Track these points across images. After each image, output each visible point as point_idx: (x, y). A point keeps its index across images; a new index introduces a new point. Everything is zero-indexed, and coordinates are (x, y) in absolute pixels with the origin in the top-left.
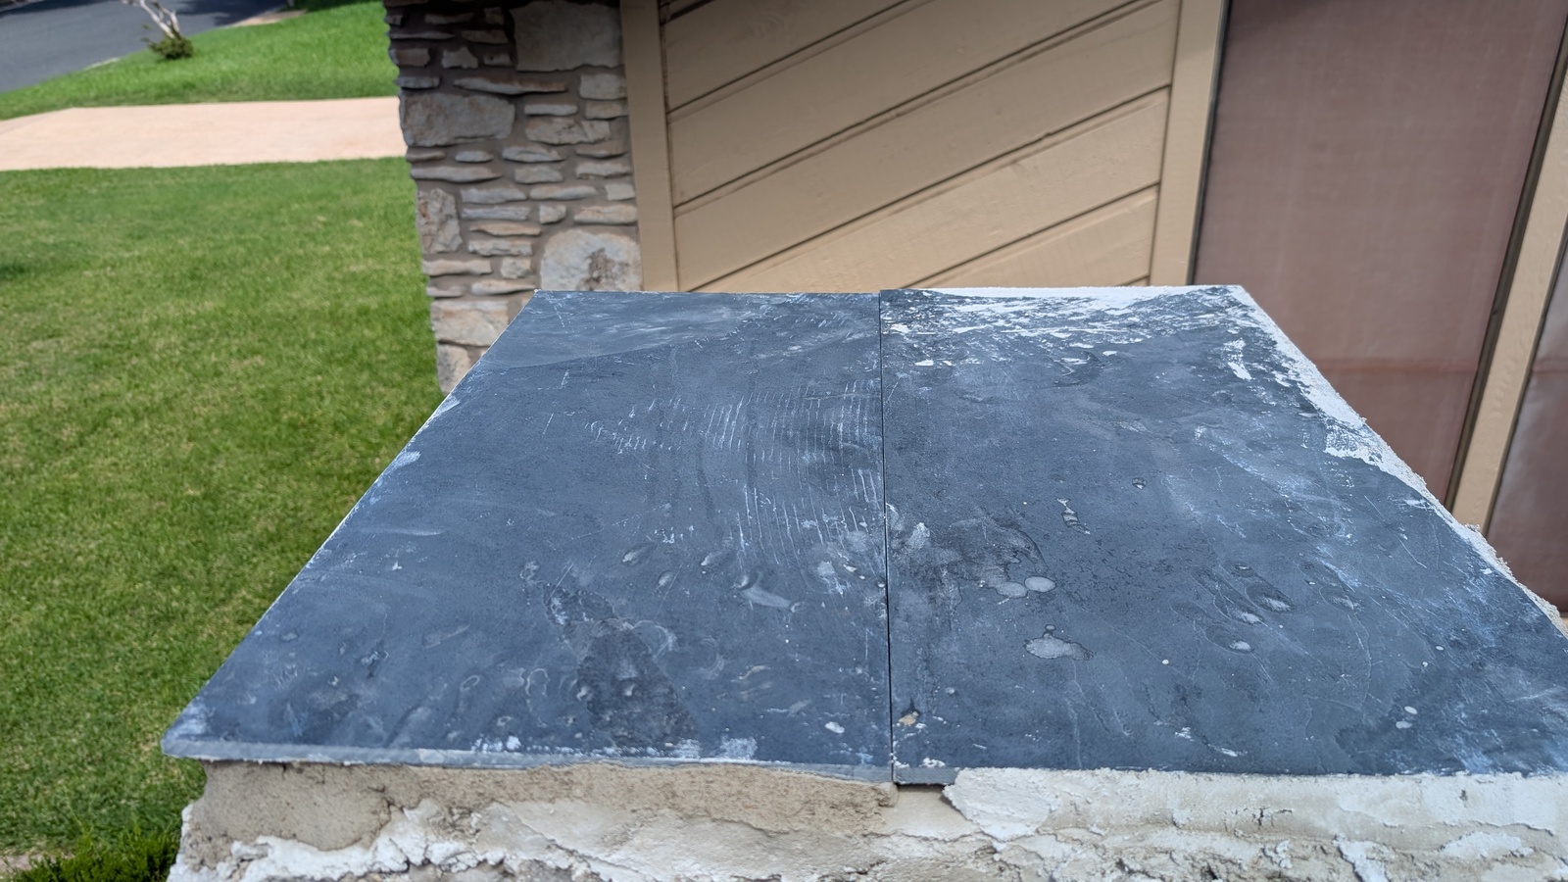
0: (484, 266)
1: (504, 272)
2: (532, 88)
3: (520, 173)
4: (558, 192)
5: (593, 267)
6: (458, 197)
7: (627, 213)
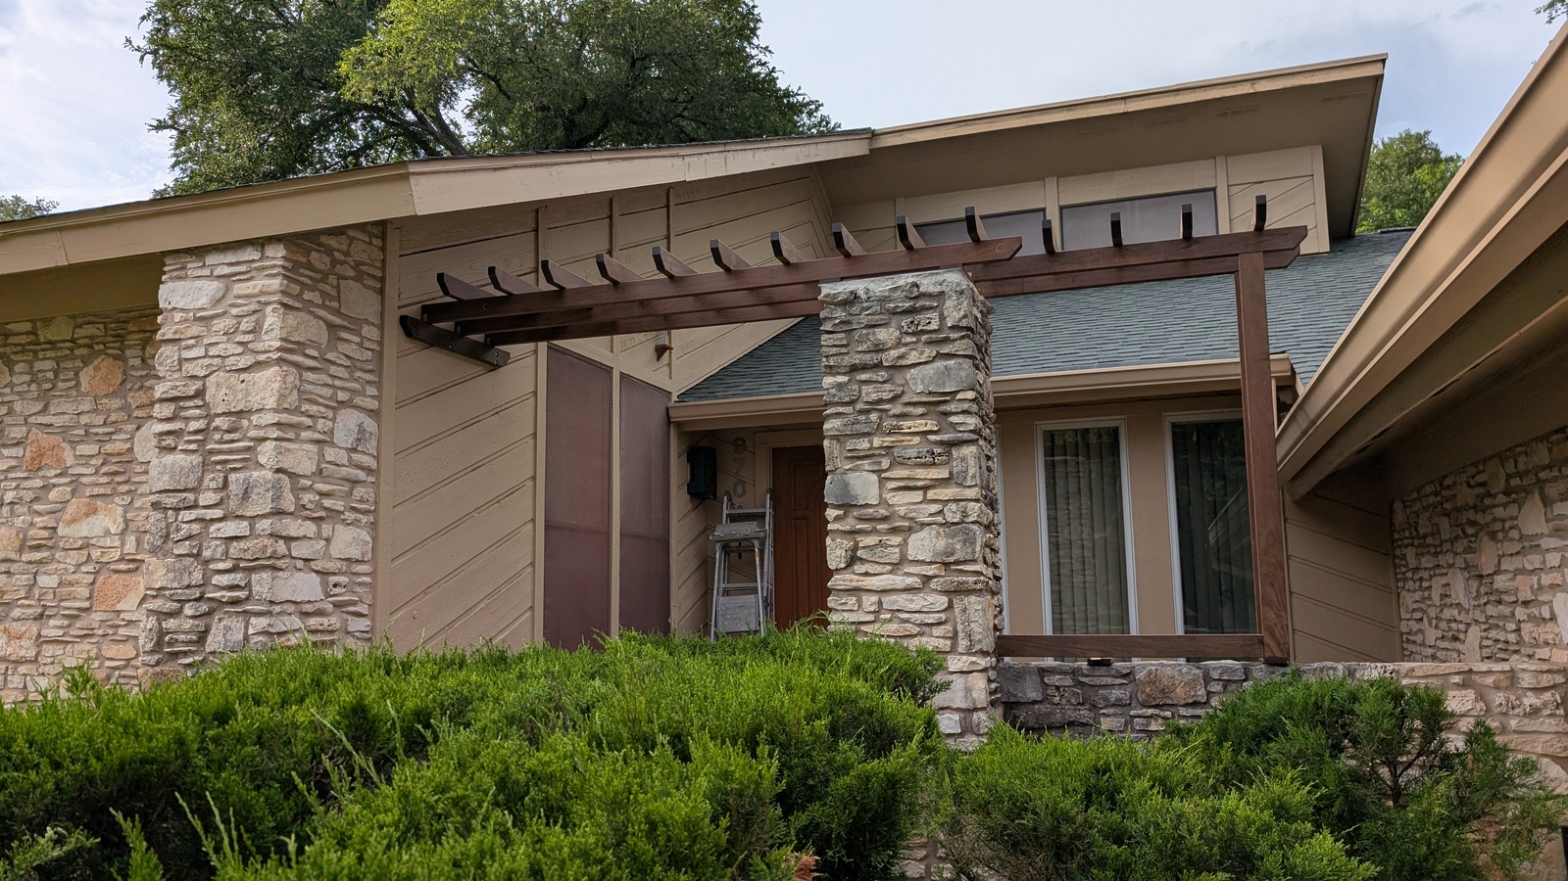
0: (308, 422)
1: (319, 427)
2: (345, 323)
3: (333, 369)
4: (347, 385)
5: (359, 432)
6: (301, 376)
7: (374, 405)
